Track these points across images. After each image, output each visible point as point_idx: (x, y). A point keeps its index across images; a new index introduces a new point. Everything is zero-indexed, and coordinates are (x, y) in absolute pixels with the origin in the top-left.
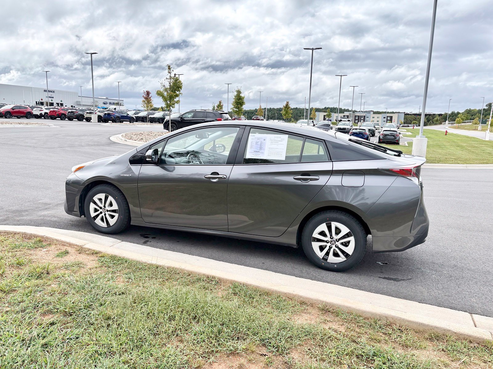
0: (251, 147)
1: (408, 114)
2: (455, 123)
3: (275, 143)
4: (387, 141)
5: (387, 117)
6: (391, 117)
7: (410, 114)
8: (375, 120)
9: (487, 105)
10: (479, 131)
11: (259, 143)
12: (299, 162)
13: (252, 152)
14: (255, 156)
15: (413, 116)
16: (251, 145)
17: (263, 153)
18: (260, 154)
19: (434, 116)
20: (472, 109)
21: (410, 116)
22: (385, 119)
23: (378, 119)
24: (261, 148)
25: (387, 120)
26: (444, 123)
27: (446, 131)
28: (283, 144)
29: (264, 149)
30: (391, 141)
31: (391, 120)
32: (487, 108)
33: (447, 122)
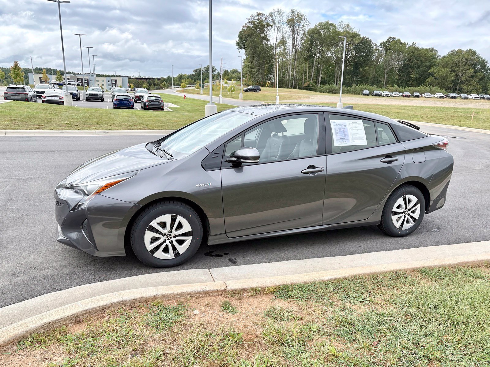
0: (336, 134)
1: (131, 78)
2: (180, 87)
3: (355, 128)
4: (153, 107)
5: (112, 80)
6: (116, 81)
7: (133, 78)
8: (100, 83)
9: (194, 71)
10: (201, 94)
11: (342, 130)
12: (377, 146)
13: (338, 140)
14: (342, 143)
15: (135, 79)
16: (336, 132)
17: (348, 139)
18: (345, 141)
19: (154, 80)
20: (183, 74)
21: (132, 80)
22: (110, 82)
23: (103, 83)
24: (345, 135)
25: (112, 84)
26: (171, 87)
27: (185, 96)
28: (361, 129)
29: (348, 136)
30: (157, 108)
31: (116, 85)
32: (194, 73)
33: (173, 86)
